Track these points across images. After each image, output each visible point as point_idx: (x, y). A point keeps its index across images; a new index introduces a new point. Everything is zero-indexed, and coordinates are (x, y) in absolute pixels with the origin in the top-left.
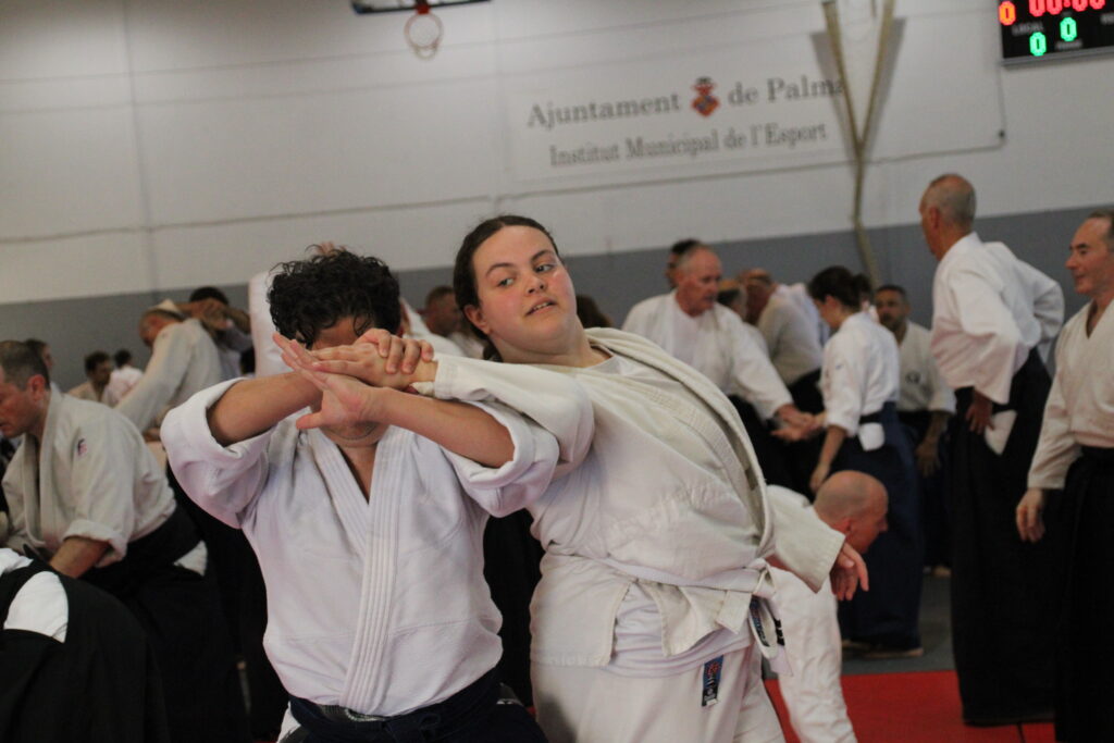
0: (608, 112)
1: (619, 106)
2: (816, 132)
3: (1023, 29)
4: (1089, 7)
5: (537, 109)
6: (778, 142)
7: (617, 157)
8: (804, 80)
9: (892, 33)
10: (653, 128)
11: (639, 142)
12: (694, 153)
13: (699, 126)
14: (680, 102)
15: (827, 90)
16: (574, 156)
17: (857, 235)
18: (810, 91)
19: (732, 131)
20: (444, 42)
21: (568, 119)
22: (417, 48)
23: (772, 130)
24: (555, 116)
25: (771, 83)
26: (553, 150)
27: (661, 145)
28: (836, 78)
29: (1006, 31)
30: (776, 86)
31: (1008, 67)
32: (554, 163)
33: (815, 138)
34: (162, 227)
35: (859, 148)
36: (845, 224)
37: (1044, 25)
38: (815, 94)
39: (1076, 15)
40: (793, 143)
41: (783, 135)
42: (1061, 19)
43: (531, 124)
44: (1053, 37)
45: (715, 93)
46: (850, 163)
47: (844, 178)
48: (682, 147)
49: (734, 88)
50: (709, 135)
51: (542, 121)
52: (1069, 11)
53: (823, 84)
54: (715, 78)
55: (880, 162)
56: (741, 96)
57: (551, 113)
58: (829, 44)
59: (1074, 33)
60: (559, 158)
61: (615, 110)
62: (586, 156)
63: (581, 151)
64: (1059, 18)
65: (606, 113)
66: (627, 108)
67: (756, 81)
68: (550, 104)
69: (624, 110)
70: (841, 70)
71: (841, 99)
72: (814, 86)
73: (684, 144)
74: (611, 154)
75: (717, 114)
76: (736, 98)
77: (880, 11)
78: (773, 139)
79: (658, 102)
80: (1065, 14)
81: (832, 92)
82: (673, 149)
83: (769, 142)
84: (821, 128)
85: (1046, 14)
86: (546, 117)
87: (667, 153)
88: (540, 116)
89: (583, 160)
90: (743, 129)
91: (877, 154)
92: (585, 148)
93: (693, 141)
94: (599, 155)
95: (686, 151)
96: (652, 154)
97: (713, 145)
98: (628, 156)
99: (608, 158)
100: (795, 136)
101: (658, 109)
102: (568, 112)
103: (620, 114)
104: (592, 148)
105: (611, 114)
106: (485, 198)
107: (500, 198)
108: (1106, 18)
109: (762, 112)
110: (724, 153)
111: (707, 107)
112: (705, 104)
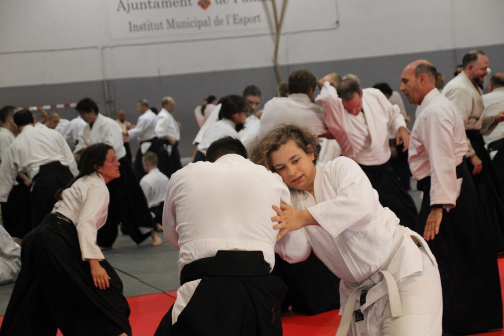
1: (162, 2)
2: (256, 18)
5: (121, 2)
6: (238, 23)
7: (162, 28)
10: (179, 14)
11: (173, 21)
12: (199, 28)
13: (202, 14)
14: (192, 2)
16: (141, 27)
17: (275, 68)
19: (217, 17)
21: (137, 8)
23: (236, 17)
24: (131, 6)
26: (130, 23)
27: (183, 23)
32: (131, 30)
33: (255, 21)
35: (278, 26)
36: (270, 64)
40: (245, 24)
41: (241, 20)
43: (118, 10)
46: (272, 34)
47: (269, 42)
48: (193, 24)
50: (206, 18)
51: (125, 9)
55: (285, 34)
57: (128, 5)
60: (133, 28)
61: (161, 5)
62: (147, 27)
65: (156, 6)
66: (166, 4)
73: (195, 22)
74: (159, 26)
76: (218, 1)
78: (236, 22)
82: (190, 25)
83: (235, 23)
84: (258, 17)
86: (126, 7)
87: (186, 26)
88: (123, 6)
89: (145, 29)
90: (222, 16)
91: (283, 30)
92: (146, 23)
93: (199, 21)
94: (153, 27)
95: (196, 26)
96: (179, 27)
97: (208, 24)
98: (168, 28)
99: (158, 29)
100: (246, 20)
101: (182, 5)
102: (137, 4)
103: (163, 6)
104: (149, 23)
105: (159, 6)
106: (96, 47)
107: (104, 48)
109: (231, 8)
110: (214, 28)
111: (205, 5)
112: (204, 3)
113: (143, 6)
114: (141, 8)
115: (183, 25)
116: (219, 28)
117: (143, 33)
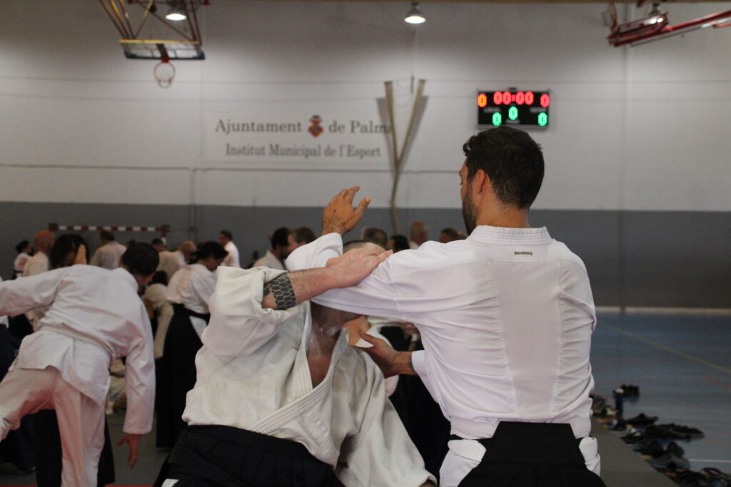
0: (261, 128)
1: (268, 126)
2: (375, 152)
3: (490, 110)
4: (524, 103)
5: (221, 122)
6: (354, 155)
7: (263, 154)
8: (371, 123)
9: (420, 104)
10: (286, 140)
11: (277, 146)
12: (307, 157)
13: (311, 142)
14: (301, 127)
15: (383, 130)
16: (240, 150)
17: (391, 211)
18: (374, 130)
19: (329, 148)
20: (176, 79)
21: (238, 129)
23: (351, 148)
24: (231, 127)
25: (353, 123)
26: (228, 145)
27: (289, 150)
28: (388, 124)
29: (481, 110)
30: (355, 124)
32: (228, 153)
33: (373, 155)
35: (397, 163)
36: (384, 204)
37: (501, 109)
38: (376, 131)
39: (518, 106)
40: (362, 156)
41: (357, 152)
42: (510, 107)
43: (217, 130)
44: (505, 116)
45: (322, 125)
46: (392, 171)
47: (387, 179)
48: (300, 152)
49: (332, 123)
50: (316, 147)
51: (224, 129)
52: (514, 103)
53: (381, 127)
54: (323, 116)
55: (408, 172)
56: (336, 128)
57: (229, 125)
58: (386, 105)
59: (516, 115)
60: (230, 151)
61: (265, 128)
62: (246, 151)
63: (244, 148)
64: (508, 107)
66: (272, 127)
67: (345, 121)
68: (229, 120)
69: (270, 128)
70: (392, 120)
71: (390, 136)
72: (376, 127)
73: (302, 150)
74: (261, 151)
75: (322, 136)
76: (333, 128)
77: (415, 91)
78: (351, 153)
79: (289, 126)
80: (511, 105)
81: (386, 132)
82: (296, 153)
83: (349, 155)
84: (378, 150)
85: (502, 104)
86: (226, 127)
87: (291, 154)
88: (223, 126)
89: (245, 153)
90: (335, 146)
91: (406, 167)
92: (246, 147)
93: (307, 150)
94: (254, 151)
95: (303, 154)
96: (283, 154)
97: (318, 153)
98: (270, 154)
99: (258, 154)
100: (363, 153)
101: (289, 130)
102: (238, 126)
103: (268, 130)
104: (250, 147)
106: (186, 169)
107: (195, 170)
108: (533, 110)
109: (346, 138)
110: (324, 158)
111: (316, 132)
112: (316, 130)
113: (246, 128)
114: (243, 130)
115: (288, 152)
116: (330, 159)
117: (242, 158)
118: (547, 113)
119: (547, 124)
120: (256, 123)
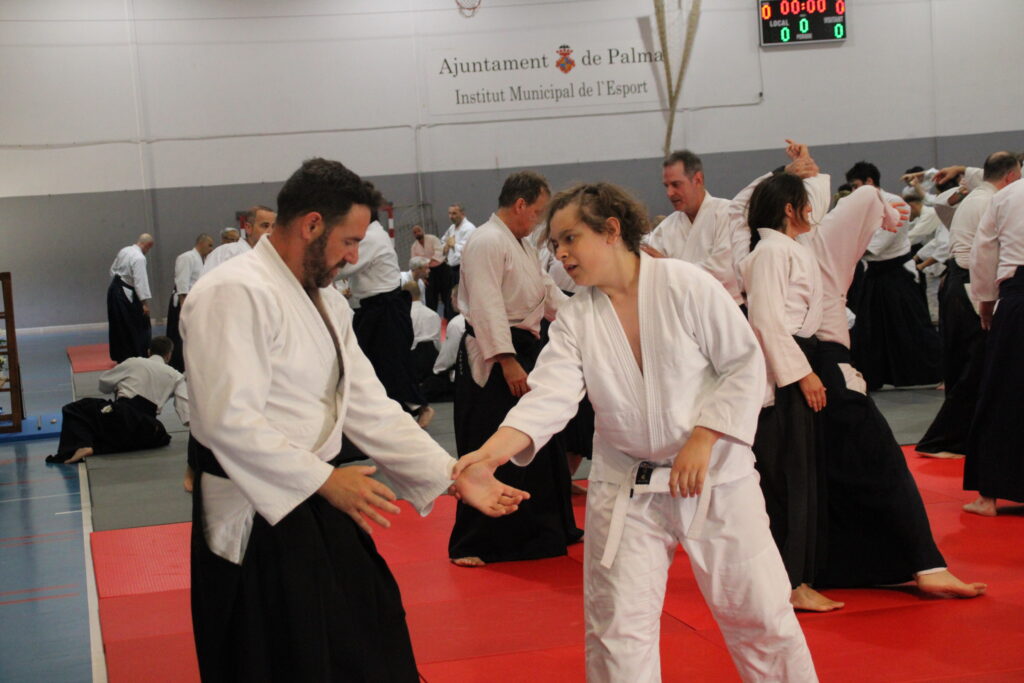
0: (497, 66)
1: (505, 62)
2: (640, 87)
3: (776, 24)
4: (816, 11)
5: (445, 61)
6: (614, 93)
7: (503, 100)
8: (633, 49)
10: (530, 79)
11: (519, 88)
12: (557, 101)
13: (561, 80)
14: (548, 62)
15: (648, 59)
16: (473, 98)
18: (637, 59)
19: (583, 84)
21: (468, 70)
22: (461, 8)
23: (611, 84)
24: (459, 67)
25: (610, 51)
26: (457, 92)
27: (534, 92)
28: (657, 48)
29: (765, 23)
30: (614, 53)
31: (765, 49)
32: (458, 102)
33: (639, 91)
34: (158, 140)
35: (673, 99)
36: (659, 153)
37: (789, 22)
38: (640, 60)
39: (809, 17)
40: (625, 95)
41: (619, 89)
42: (800, 19)
43: (441, 73)
44: (795, 30)
45: (572, 56)
46: (664, 110)
47: (658, 121)
49: (585, 53)
50: (568, 86)
51: (451, 72)
52: (804, 13)
53: (645, 54)
54: (573, 46)
55: (683, 110)
56: (590, 60)
57: (456, 65)
59: (807, 29)
60: (461, 98)
61: (502, 66)
62: (481, 97)
63: (478, 94)
64: (798, 18)
65: (496, 68)
66: (511, 64)
67: (601, 49)
68: (455, 59)
69: (508, 64)
70: (663, 44)
71: (661, 65)
72: (640, 55)
73: (551, 91)
74: (499, 97)
75: (573, 70)
76: (586, 61)
78: (612, 92)
79: (532, 61)
80: (802, 15)
81: (653, 60)
82: (543, 95)
83: (609, 94)
84: (645, 84)
85: (791, 14)
86: (453, 68)
87: (538, 98)
88: (449, 67)
89: (479, 101)
90: (591, 84)
91: (680, 105)
92: (480, 92)
93: (557, 91)
94: (491, 96)
95: (552, 97)
96: (528, 99)
97: (570, 94)
98: (512, 100)
99: (497, 100)
100: (626, 90)
101: (533, 67)
102: (468, 65)
103: (505, 68)
104: (485, 92)
105: (499, 68)
106: (409, 126)
107: (419, 127)
108: (828, 20)
109: (604, 71)
110: (577, 100)
111: (566, 66)
112: (566, 64)
113: (477, 67)
114: (474, 70)
115: (535, 95)
116: (587, 100)
117: (476, 107)
118: (843, 23)
119: (844, 36)
120: (490, 60)
